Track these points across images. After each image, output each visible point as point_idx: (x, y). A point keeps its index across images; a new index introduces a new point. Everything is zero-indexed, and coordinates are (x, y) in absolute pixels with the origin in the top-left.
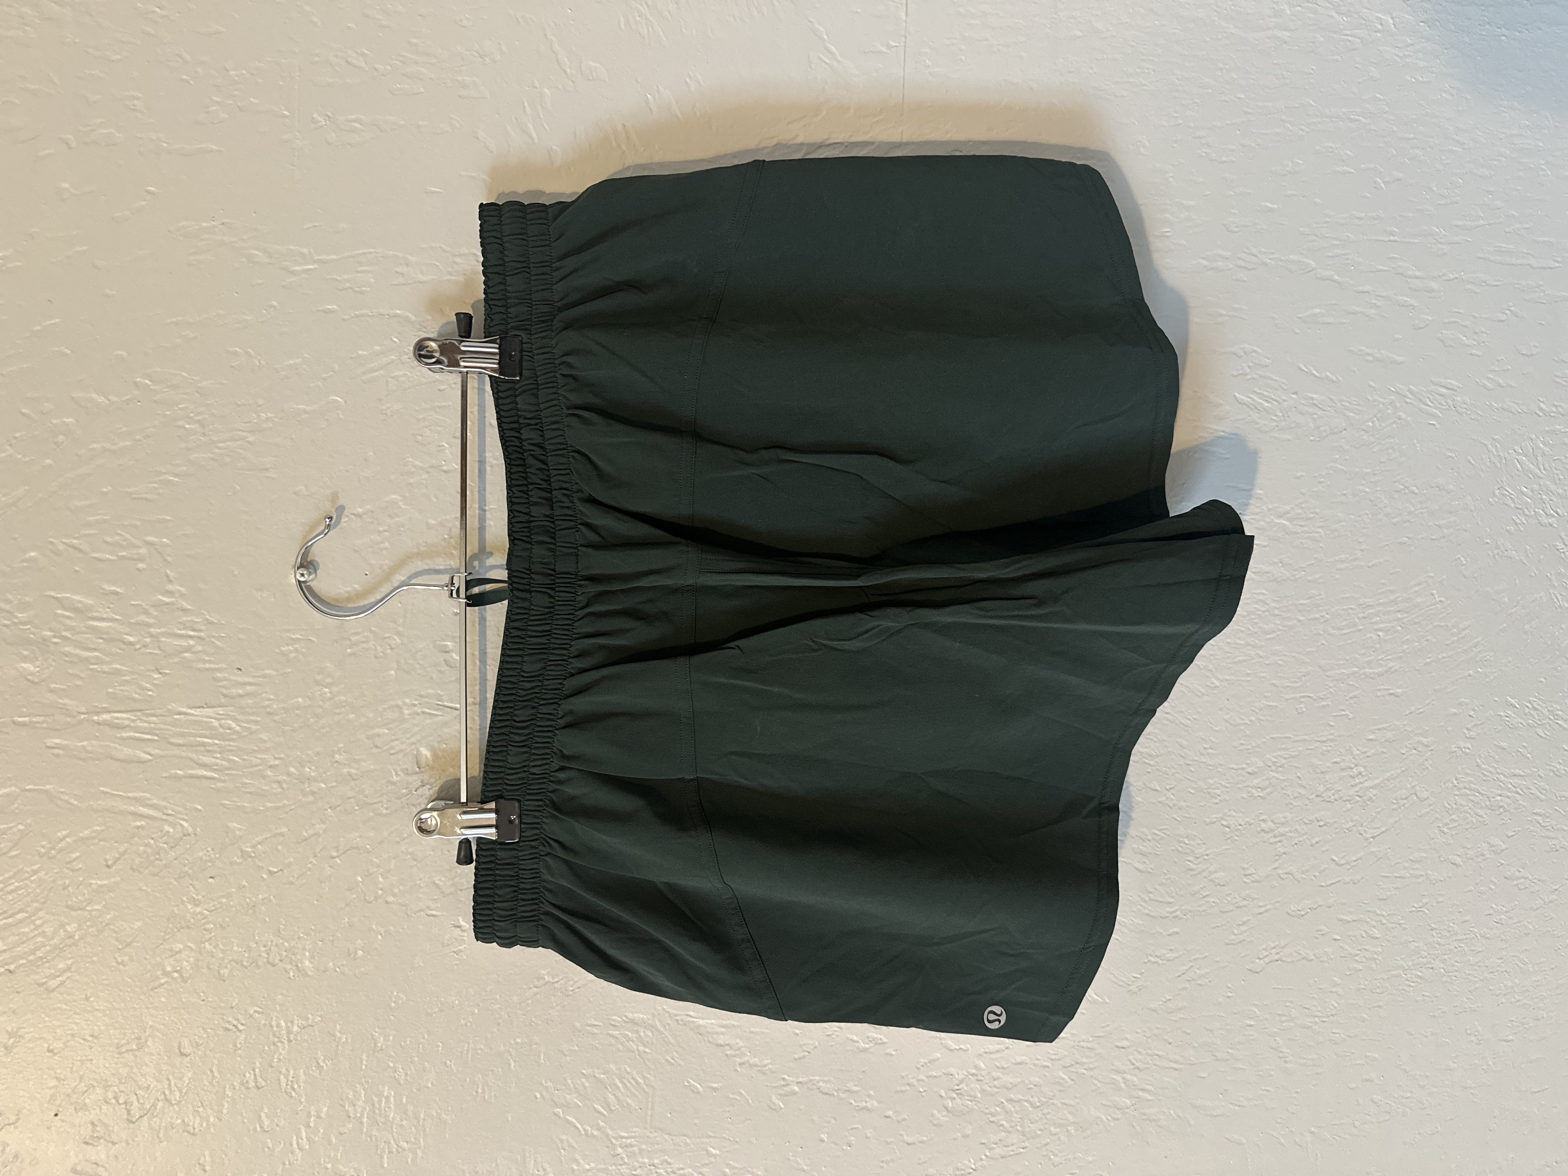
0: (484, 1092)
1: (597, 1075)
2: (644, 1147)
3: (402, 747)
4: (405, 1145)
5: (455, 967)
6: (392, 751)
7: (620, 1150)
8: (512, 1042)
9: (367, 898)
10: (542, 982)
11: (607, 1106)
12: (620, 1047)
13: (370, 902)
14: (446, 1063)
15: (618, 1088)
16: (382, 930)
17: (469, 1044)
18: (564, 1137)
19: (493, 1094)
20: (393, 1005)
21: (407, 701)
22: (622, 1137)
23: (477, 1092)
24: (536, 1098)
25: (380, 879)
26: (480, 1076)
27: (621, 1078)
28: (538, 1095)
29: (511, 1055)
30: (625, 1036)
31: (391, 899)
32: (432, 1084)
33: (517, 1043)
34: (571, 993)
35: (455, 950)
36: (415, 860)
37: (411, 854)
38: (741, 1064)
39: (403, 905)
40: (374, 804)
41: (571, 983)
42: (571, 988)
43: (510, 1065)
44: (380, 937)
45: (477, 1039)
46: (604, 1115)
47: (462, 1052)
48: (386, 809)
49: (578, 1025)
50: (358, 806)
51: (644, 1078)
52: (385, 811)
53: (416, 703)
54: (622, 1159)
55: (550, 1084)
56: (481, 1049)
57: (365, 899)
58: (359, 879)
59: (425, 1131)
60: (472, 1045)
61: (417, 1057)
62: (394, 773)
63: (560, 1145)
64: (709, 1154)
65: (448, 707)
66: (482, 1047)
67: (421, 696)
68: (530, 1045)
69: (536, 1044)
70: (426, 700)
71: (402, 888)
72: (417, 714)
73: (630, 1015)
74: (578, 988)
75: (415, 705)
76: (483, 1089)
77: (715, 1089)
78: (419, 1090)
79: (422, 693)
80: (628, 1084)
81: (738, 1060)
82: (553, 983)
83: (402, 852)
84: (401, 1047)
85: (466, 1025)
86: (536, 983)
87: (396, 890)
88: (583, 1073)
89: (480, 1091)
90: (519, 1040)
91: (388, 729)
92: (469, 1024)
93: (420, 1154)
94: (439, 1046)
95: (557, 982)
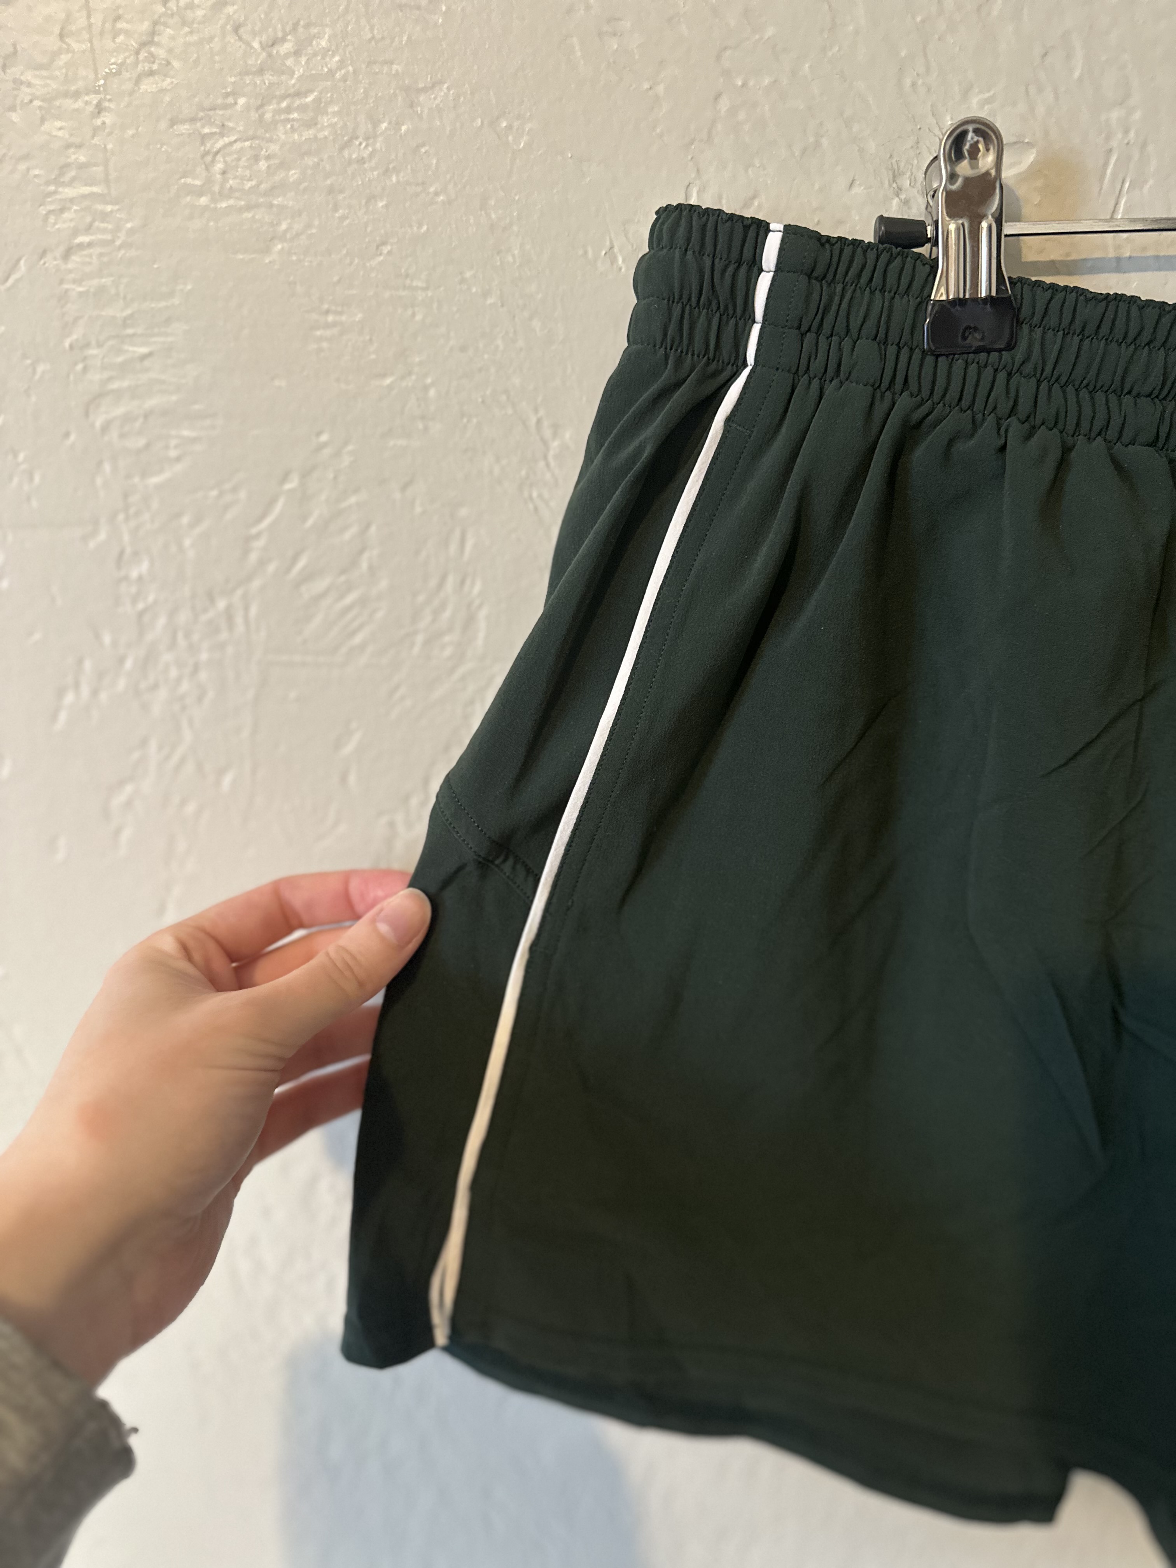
0: (327, 326)
1: (366, 555)
2: (230, 650)
3: (1040, 110)
4: (219, 166)
5: (581, 252)
6: (1032, 90)
7: (221, 604)
8: (429, 381)
9: (728, 53)
10: (547, 433)
11: (308, 576)
12: (421, 598)
13: (718, 57)
14: (384, 243)
15: (342, 597)
16: (660, 89)
17: (426, 289)
18: (243, 495)
19: (325, 345)
20: (504, 124)
21: (1137, 115)
22: (246, 609)
23: (327, 312)
24: (319, 434)
25: (767, 82)
26: (359, 317)
27: (363, 601)
28: (324, 438)
29: (403, 378)
30: (443, 606)
31: (724, 104)
32: (343, 218)
33: (426, 388)
34: (526, 494)
35: (616, 250)
36: (804, 152)
37: (817, 144)
38: (392, 825)
39: (710, 133)
40: (925, 55)
41: (546, 495)
42: (535, 494)
43: (384, 376)
44: (646, 86)
45: (435, 305)
46: (288, 570)
47: (407, 276)
48: (914, 84)
49: (463, 512)
50: (923, 21)
51: (362, 647)
52: (908, 82)
53: (1132, 134)
54: (205, 610)
55: (346, 460)
56: (414, 315)
57: (726, 48)
58: (770, 32)
59: (248, 208)
60: (420, 296)
61: (398, 182)
62: (987, 95)
63: (227, 486)
64: (221, 772)
65: (1116, 204)
66: (419, 317)
67: (1144, 145)
68: (423, 418)
69: (426, 429)
70: (1136, 155)
71: (747, 127)
72: (1108, 138)
73: (483, 613)
74: (536, 509)
75: (1126, 132)
76: (334, 324)
77: (344, 779)
78: (331, 190)
79: (1150, 148)
80: (350, 616)
81: (399, 818)
82: (545, 457)
83: (821, 124)
84: (418, 147)
85: (463, 281)
86: (546, 423)
87: (742, 116)
88: (368, 526)
89: (330, 318)
90: (432, 392)
91: (1081, 79)
92: (465, 287)
93: (204, 200)
94: (420, 226)
95: (548, 465)
